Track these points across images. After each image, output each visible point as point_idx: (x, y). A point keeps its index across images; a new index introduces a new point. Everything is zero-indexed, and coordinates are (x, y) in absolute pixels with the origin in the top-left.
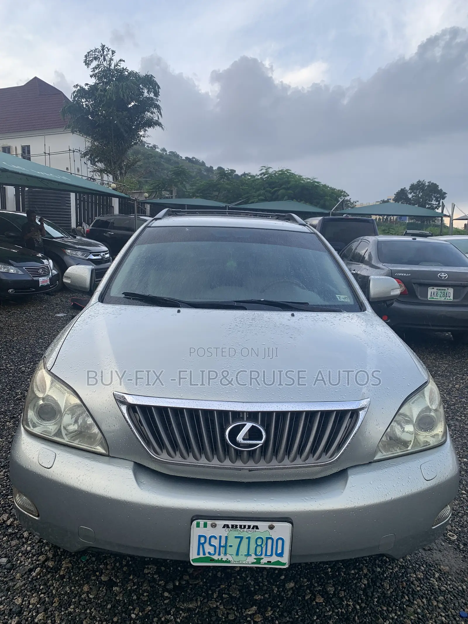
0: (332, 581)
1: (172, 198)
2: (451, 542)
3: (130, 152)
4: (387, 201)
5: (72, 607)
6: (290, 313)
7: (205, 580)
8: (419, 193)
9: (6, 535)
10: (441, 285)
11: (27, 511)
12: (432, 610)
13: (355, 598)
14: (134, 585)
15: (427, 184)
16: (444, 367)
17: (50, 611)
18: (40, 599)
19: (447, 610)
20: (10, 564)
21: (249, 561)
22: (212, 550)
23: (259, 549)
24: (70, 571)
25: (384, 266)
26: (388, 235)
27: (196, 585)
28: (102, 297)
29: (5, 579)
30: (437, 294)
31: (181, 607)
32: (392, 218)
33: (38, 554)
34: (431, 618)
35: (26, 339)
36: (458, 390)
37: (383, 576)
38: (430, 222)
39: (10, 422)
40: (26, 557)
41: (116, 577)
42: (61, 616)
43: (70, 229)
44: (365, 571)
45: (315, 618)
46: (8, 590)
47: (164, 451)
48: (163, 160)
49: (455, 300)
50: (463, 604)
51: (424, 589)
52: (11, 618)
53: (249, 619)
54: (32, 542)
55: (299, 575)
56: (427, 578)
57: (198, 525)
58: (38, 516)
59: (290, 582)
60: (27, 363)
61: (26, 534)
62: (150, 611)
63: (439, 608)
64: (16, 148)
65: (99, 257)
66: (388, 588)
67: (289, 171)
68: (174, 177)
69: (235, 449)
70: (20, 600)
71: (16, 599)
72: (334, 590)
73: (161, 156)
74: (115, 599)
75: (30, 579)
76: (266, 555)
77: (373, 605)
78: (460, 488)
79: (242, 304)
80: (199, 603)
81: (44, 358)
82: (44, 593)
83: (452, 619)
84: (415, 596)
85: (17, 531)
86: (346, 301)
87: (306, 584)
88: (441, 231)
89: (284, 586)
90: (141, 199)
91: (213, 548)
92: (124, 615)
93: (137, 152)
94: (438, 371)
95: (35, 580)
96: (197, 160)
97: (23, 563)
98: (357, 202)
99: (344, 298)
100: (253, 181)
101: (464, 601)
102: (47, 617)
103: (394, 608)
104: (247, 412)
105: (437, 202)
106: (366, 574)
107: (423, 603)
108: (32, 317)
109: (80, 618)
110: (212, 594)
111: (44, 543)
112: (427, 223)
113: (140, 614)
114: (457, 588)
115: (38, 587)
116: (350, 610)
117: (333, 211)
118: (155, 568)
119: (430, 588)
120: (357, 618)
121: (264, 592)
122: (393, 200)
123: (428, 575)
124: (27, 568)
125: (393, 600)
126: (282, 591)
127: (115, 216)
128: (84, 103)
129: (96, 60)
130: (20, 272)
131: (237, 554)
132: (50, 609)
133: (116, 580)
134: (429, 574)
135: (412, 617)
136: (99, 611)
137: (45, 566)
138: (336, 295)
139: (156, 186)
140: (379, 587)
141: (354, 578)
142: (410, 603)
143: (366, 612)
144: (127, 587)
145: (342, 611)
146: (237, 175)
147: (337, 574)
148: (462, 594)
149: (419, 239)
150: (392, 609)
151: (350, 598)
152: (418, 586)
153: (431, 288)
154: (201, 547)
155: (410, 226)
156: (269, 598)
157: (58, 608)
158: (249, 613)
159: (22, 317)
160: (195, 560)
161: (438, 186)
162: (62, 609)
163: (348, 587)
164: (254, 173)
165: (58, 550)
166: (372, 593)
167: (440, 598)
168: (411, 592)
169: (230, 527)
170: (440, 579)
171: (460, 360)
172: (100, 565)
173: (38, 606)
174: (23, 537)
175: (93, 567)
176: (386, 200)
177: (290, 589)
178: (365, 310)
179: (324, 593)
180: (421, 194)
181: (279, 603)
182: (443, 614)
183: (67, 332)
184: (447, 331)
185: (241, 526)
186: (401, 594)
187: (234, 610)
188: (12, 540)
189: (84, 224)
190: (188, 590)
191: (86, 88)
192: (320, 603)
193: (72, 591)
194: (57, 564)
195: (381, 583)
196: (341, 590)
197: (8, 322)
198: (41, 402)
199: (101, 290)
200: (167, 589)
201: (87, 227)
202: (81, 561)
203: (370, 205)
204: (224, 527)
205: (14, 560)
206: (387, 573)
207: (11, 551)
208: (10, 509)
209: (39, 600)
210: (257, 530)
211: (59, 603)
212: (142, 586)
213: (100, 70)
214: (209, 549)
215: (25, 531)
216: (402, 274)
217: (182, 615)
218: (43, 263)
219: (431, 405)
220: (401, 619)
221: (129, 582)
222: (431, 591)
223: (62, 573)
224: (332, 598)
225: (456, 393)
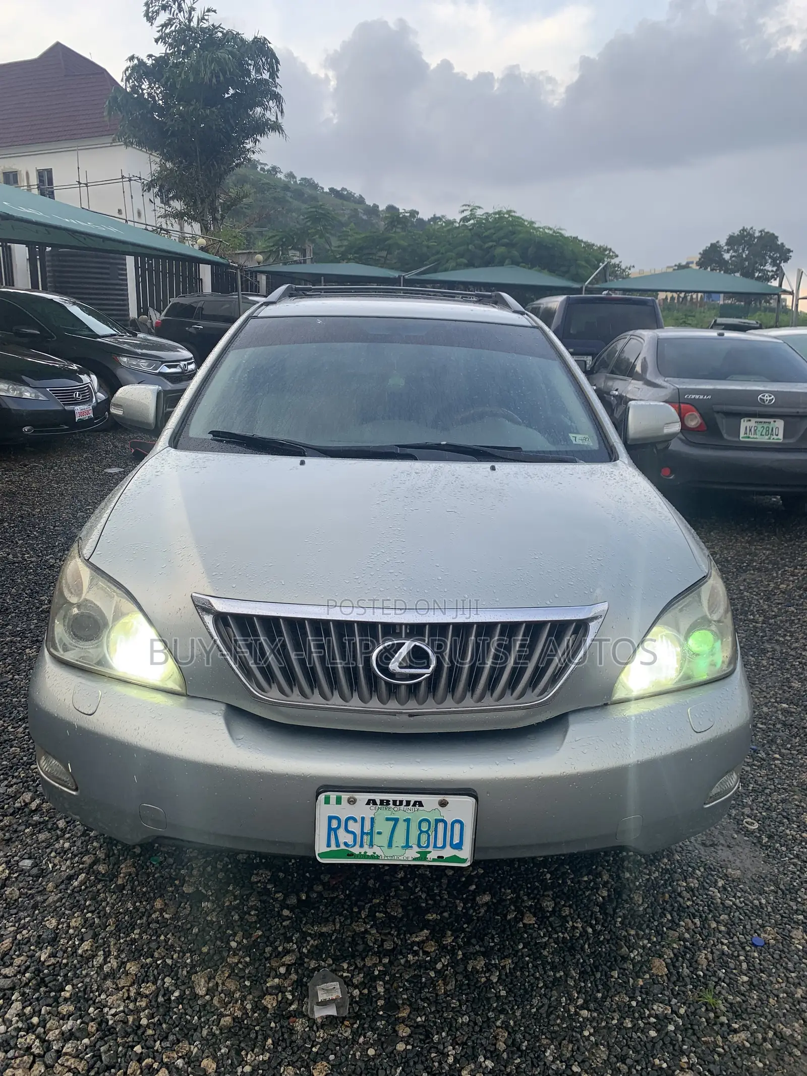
0: (551, 893)
1: (305, 262)
2: (749, 833)
3: (230, 180)
4: (687, 266)
5: (137, 931)
6: (488, 465)
7: (347, 892)
8: (743, 250)
9: (30, 825)
10: (764, 414)
11: (58, 781)
12: (708, 935)
13: (585, 916)
14: (235, 900)
15: (757, 234)
16: (764, 554)
17: (101, 938)
18: (86, 920)
19: (732, 935)
20: (36, 868)
21: (409, 857)
22: (349, 839)
23: (424, 837)
24: (133, 878)
25: (667, 381)
26: (685, 326)
27: (333, 899)
28: (175, 438)
29: (30, 892)
30: (755, 431)
31: (309, 931)
32: (694, 296)
33: (81, 853)
34: (705, 948)
35: (55, 511)
36: (784, 593)
37: (635, 884)
38: (760, 303)
39: (31, 648)
40: (62, 857)
41: (206, 886)
42: (118, 946)
43: (128, 320)
44: (606, 877)
45: (521, 946)
46: (35, 907)
47: (274, 686)
48: (289, 194)
49: (787, 441)
50: (758, 927)
51: (697, 904)
52: (41, 949)
53: (416, 948)
54: (72, 835)
55: (500, 883)
56: (705, 888)
57: (327, 801)
58: (76, 790)
59: (484, 893)
60: (58, 552)
61: (61, 824)
62: (260, 937)
63: (720, 932)
64: (27, 173)
65: (178, 370)
66: (640, 902)
67: (513, 214)
68: (309, 224)
69: (387, 683)
70: (54, 922)
71: (48, 920)
72: (553, 905)
73: (286, 187)
74: (205, 919)
75: (69, 891)
76: (435, 846)
77: (615, 927)
78: (771, 750)
79: (409, 451)
80: (338, 926)
81: (78, 540)
82: (92, 912)
83: (740, 948)
84: (682, 914)
85: (47, 818)
86: (586, 444)
87: (509, 897)
88: (777, 321)
89: (474, 899)
90: (251, 265)
91: (351, 836)
92: (218, 943)
93: (243, 180)
94: (752, 561)
95: (78, 892)
96: (351, 193)
97: (58, 867)
98: (632, 269)
99: (584, 438)
100: (449, 231)
101: (760, 922)
102: (97, 947)
103: (647, 931)
104: (406, 625)
105: (774, 266)
106: (607, 882)
107: (695, 924)
108: (66, 474)
109: (150, 948)
110: (359, 912)
111: (90, 837)
112: (756, 305)
113: (244, 941)
114: (752, 903)
115: (83, 902)
116: (578, 935)
117: (589, 284)
118: (269, 874)
119: (708, 902)
120: (586, 946)
121: (442, 910)
122: (697, 264)
123: (707, 883)
124: (64, 875)
125: (646, 920)
126: (471, 907)
127: (205, 296)
128: (145, 91)
129: (165, 10)
130: (42, 398)
131: (390, 845)
132: (103, 935)
133: (207, 891)
134: (708, 881)
135: (675, 946)
136: (179, 938)
137: (93, 872)
138: (570, 435)
139: (278, 240)
140: (626, 901)
141: (587, 888)
142: (674, 925)
143: (602, 938)
144: (224, 903)
145: (563, 937)
146: (421, 220)
147: (560, 882)
148: (759, 911)
149: (728, 334)
150: (645, 934)
151: (579, 917)
152: (688, 899)
153: (746, 419)
154: (332, 833)
155: (725, 311)
156: (450, 917)
157: (115, 934)
158: (417, 940)
159: (47, 474)
160: (322, 855)
161: (777, 238)
162: (121, 935)
163: (576, 902)
164: (450, 217)
165: (114, 848)
166: (614, 910)
167: (721, 918)
168: (676, 909)
169: (378, 803)
170: (725, 889)
171: (792, 543)
172: (180, 870)
173: (83, 930)
174: (57, 828)
175: (170, 874)
176: (684, 263)
177: (483, 905)
178: (617, 458)
179: (538, 911)
180: (747, 252)
181: (465, 926)
182: (726, 941)
183: (117, 498)
184: (775, 494)
185: (395, 802)
186: (660, 911)
187: (392, 935)
188: (39, 832)
189: (151, 312)
190: (321, 907)
191: (149, 62)
192: (530, 924)
193: (136, 909)
194: (113, 868)
195: (629, 896)
196: (564, 906)
197: (24, 483)
198: (75, 611)
199: (173, 427)
200: (288, 905)
201: (156, 317)
202: (151, 863)
203: (656, 272)
204: (368, 803)
205: (44, 862)
206: (641, 881)
207: (39, 849)
208: (34, 785)
209: (85, 922)
210: (421, 808)
211: (117, 926)
212: (247, 901)
213: (173, 28)
214: (344, 837)
215: (61, 819)
216: (697, 397)
217: (311, 943)
218: (81, 381)
219: (712, 612)
220: (658, 947)
221: (227, 895)
222: (709, 906)
223: (120, 882)
224: (551, 916)
225: (779, 598)
